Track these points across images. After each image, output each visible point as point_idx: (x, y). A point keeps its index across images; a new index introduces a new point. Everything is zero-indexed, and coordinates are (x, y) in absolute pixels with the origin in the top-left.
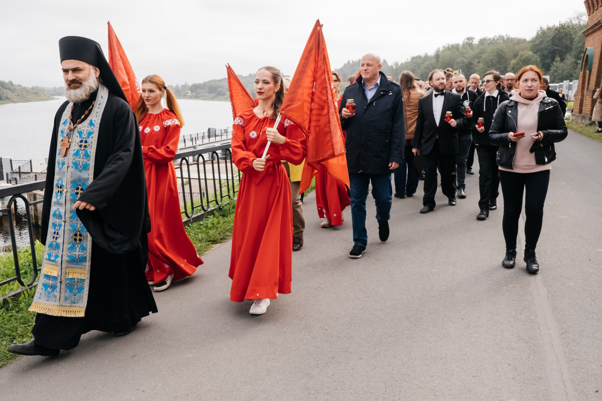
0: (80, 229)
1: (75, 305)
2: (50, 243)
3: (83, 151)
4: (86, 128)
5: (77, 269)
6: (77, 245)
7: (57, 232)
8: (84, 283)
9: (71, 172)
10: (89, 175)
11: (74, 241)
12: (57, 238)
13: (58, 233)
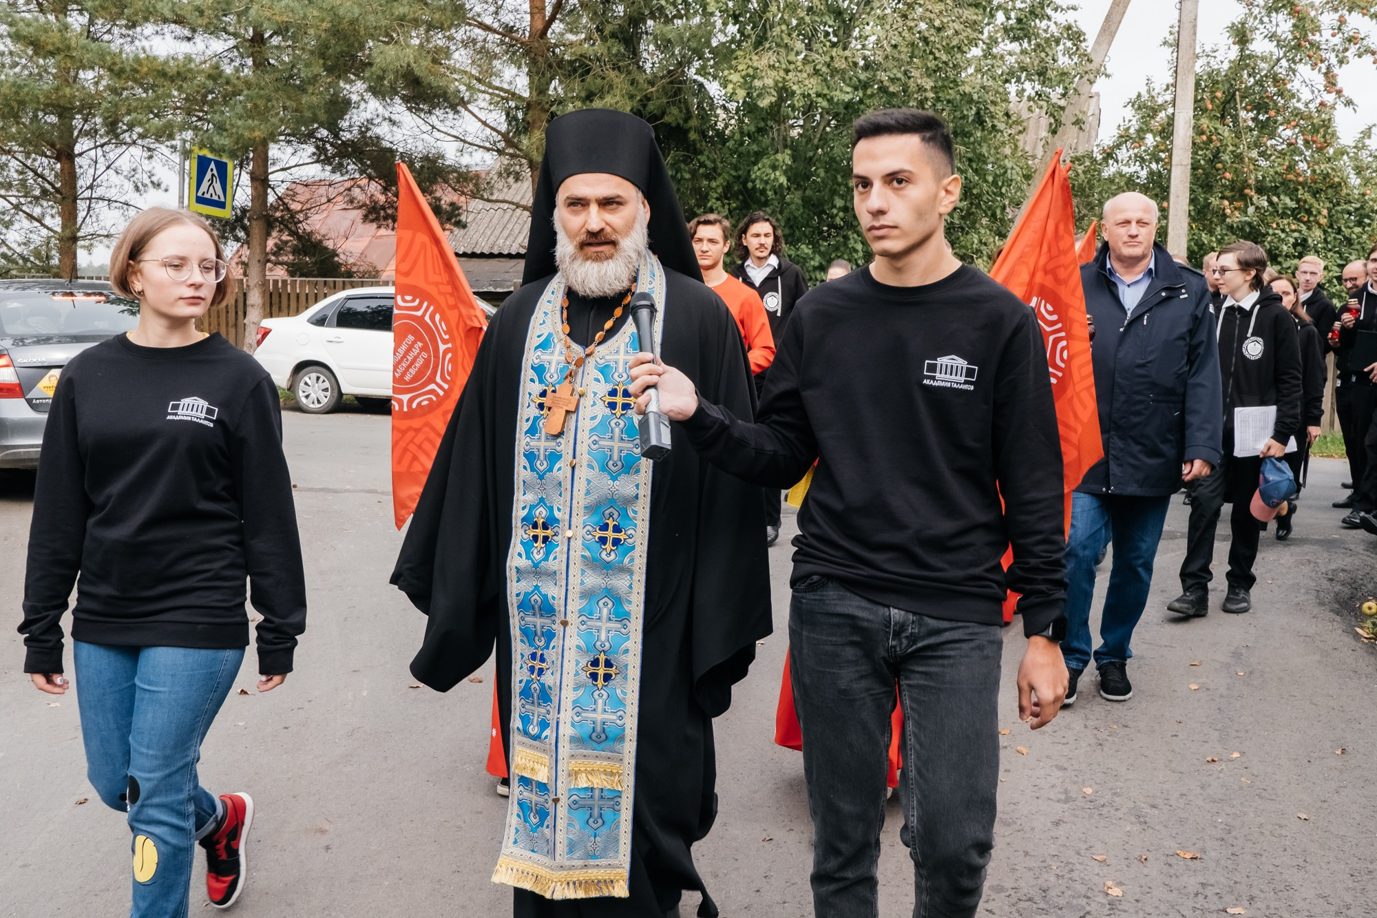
0: (607, 644)
1: (597, 862)
2: (523, 684)
3: (620, 421)
4: (621, 357)
5: (599, 763)
6: (597, 692)
7: (539, 653)
8: (619, 799)
9: (587, 480)
10: (637, 486)
11: (590, 680)
12: (541, 671)
13: (542, 655)
